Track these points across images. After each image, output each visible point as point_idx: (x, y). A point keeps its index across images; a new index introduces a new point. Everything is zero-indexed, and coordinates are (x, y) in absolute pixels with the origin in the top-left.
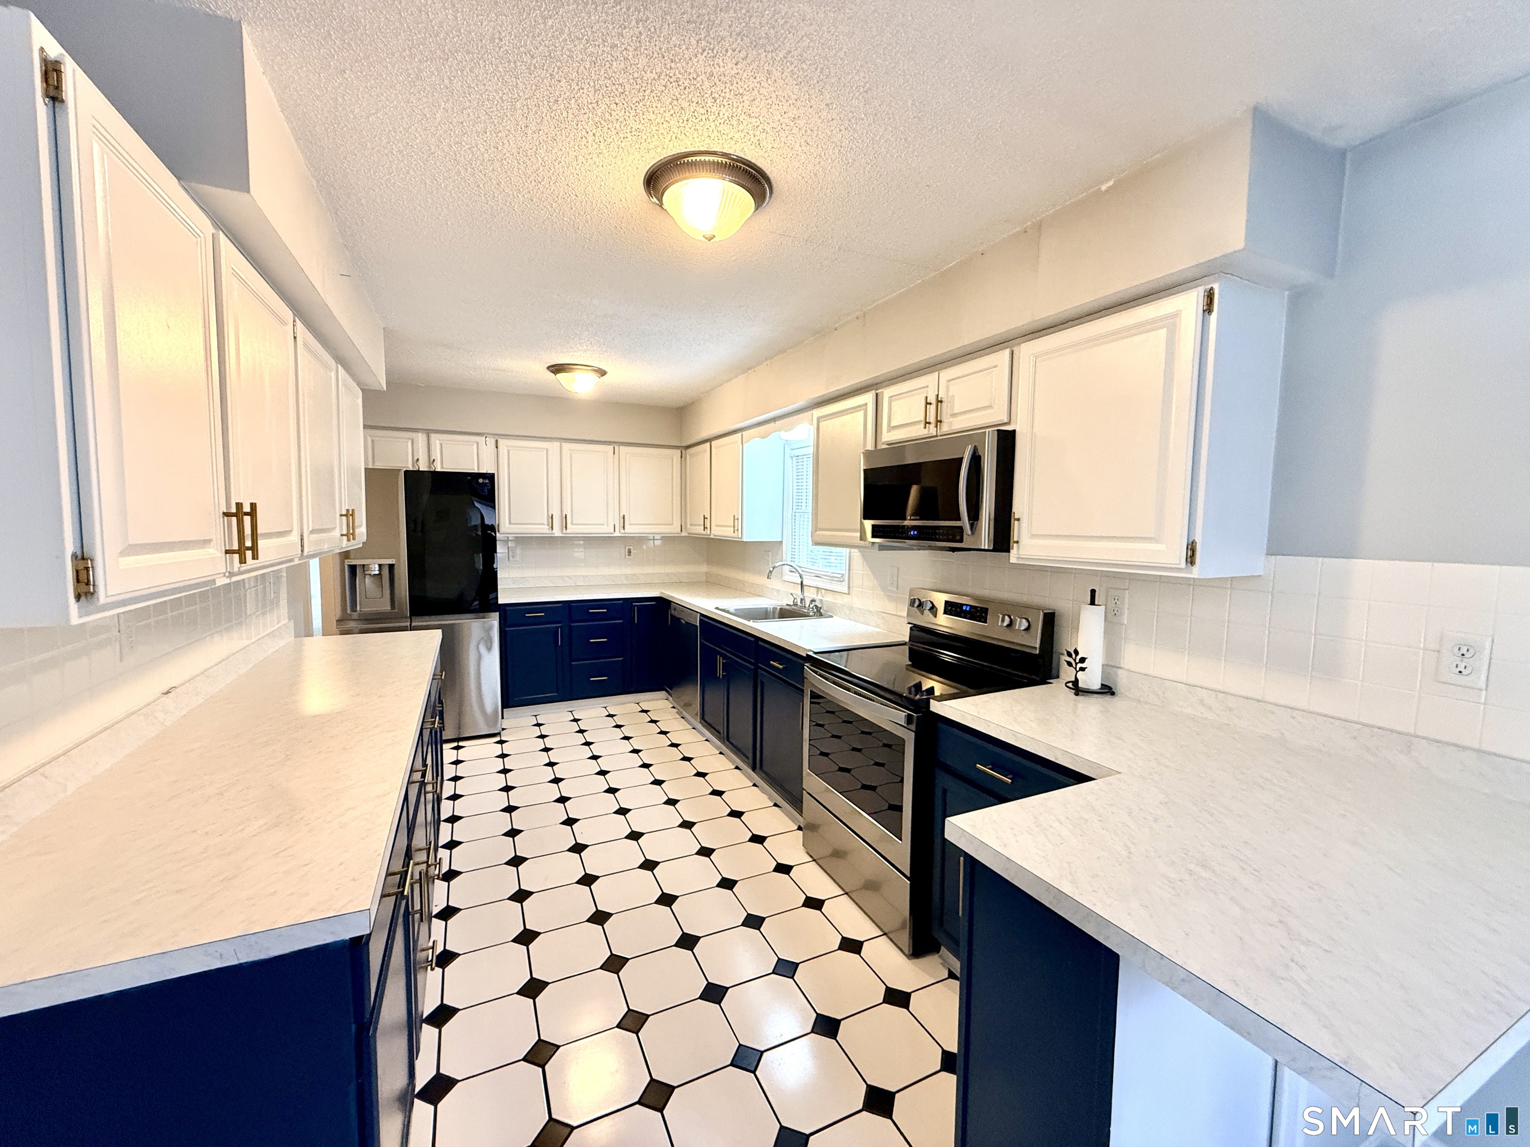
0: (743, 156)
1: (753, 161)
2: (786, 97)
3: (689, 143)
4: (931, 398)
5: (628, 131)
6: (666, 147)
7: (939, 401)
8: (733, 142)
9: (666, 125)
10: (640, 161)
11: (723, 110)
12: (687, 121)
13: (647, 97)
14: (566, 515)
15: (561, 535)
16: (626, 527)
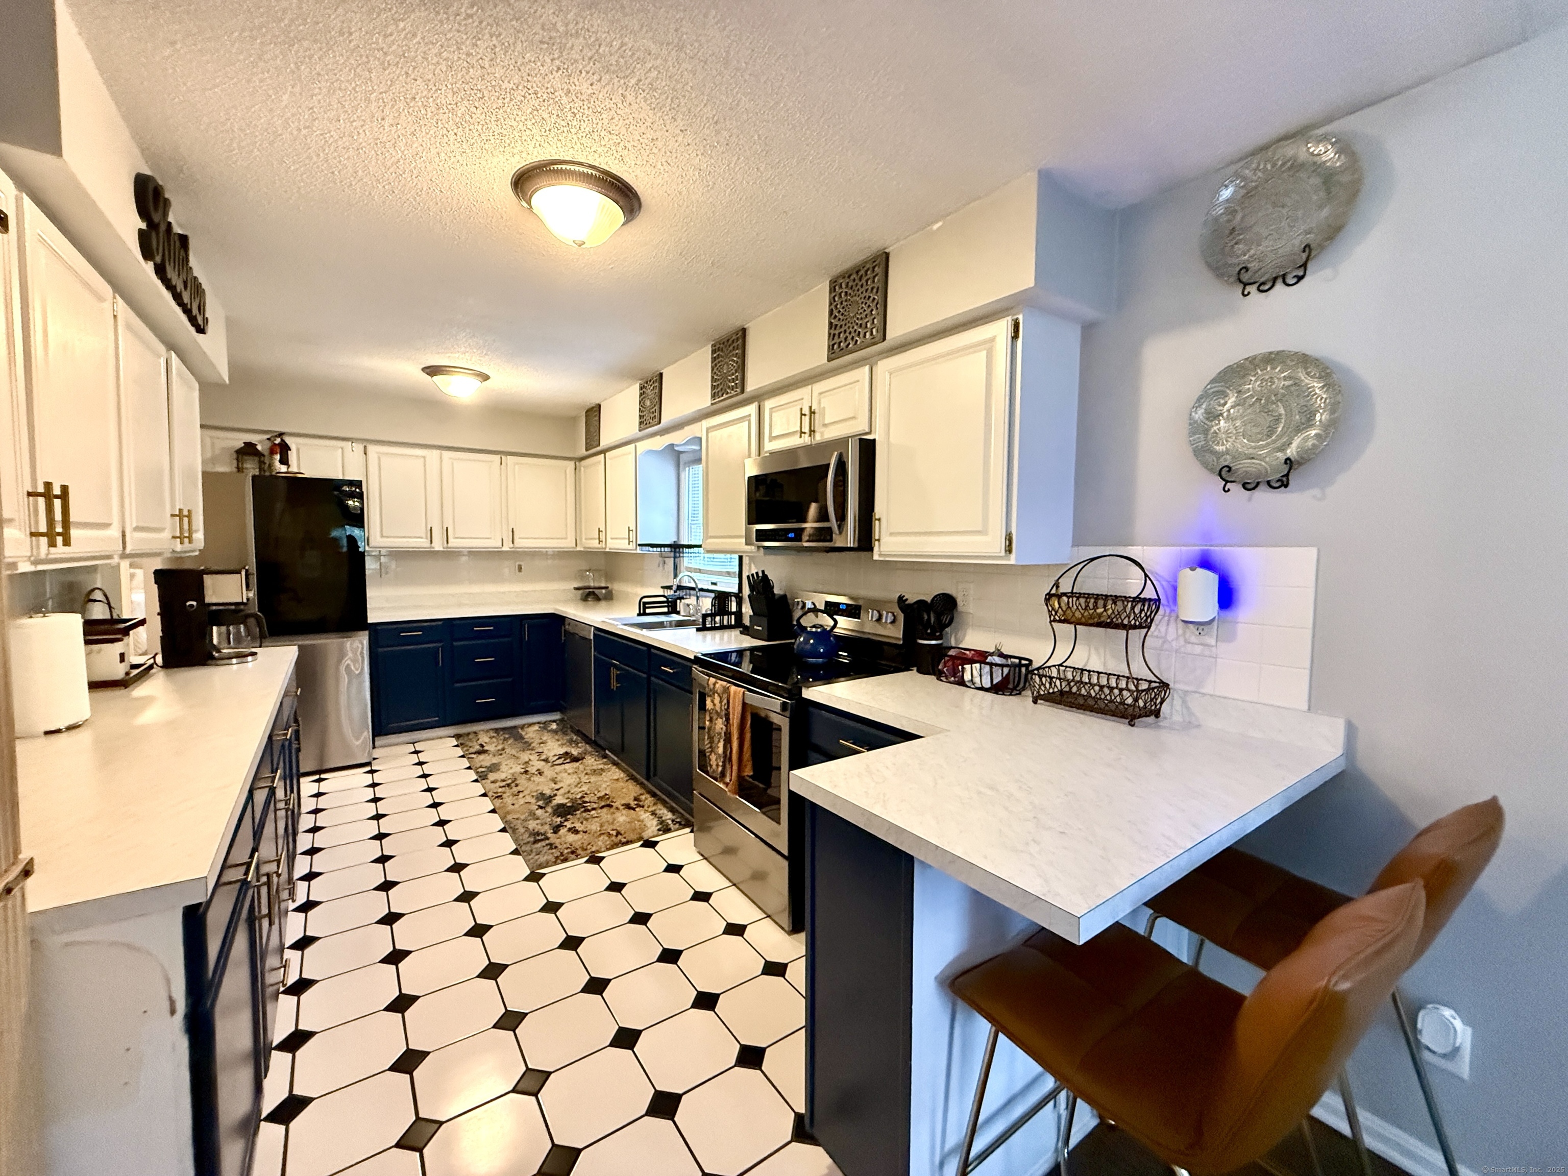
0: (608, 169)
1: (619, 174)
2: (643, 119)
3: (553, 152)
4: (806, 411)
5: (491, 134)
6: (530, 153)
7: (812, 413)
8: (596, 155)
9: (528, 132)
10: (506, 164)
11: (584, 125)
12: (550, 130)
13: (506, 105)
14: (447, 528)
15: (441, 549)
16: (515, 542)
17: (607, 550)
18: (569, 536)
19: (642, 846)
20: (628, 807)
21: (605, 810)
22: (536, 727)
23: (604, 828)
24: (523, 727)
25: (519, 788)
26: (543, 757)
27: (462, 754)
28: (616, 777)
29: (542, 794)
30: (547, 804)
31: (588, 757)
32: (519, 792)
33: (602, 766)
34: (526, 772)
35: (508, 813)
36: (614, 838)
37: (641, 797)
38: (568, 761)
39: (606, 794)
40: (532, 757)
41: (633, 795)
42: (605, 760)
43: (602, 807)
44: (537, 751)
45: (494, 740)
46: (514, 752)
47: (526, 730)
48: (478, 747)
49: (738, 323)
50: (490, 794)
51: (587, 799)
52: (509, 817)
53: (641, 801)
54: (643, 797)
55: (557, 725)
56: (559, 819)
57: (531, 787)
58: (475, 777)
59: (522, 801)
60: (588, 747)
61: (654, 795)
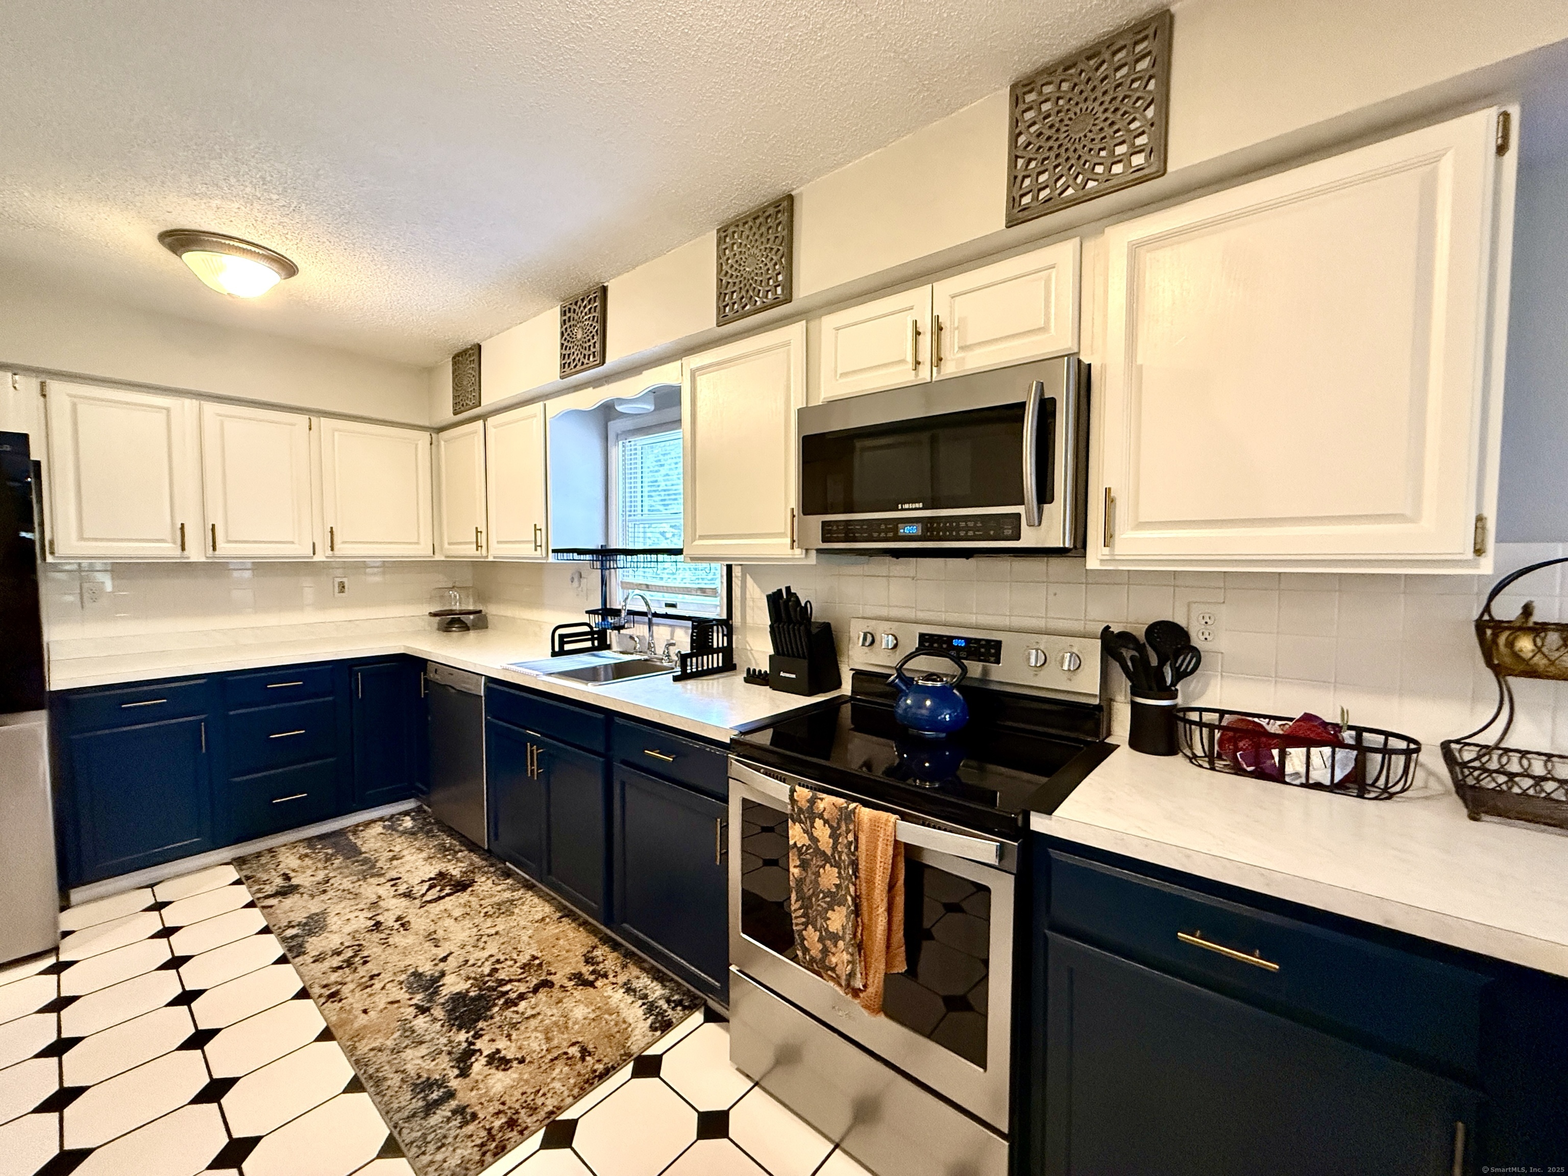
4: (926, 326)
7: (938, 328)
14: (213, 526)
15: (203, 560)
16: (336, 547)
17: (491, 559)
18: (422, 541)
19: (636, 1074)
20: (580, 980)
21: (542, 995)
22: (378, 828)
23: (555, 1042)
24: (355, 829)
25: (373, 968)
26: (402, 888)
27: (249, 899)
28: (539, 916)
29: (417, 975)
30: (431, 998)
31: (480, 879)
32: (372, 977)
33: (507, 895)
34: (378, 924)
35: (358, 1036)
36: (579, 1066)
37: (595, 953)
38: (447, 890)
39: (534, 958)
40: (381, 891)
41: (580, 950)
42: (509, 881)
43: (535, 990)
44: (388, 876)
45: (308, 861)
46: (347, 884)
47: (361, 834)
48: (279, 881)
49: (781, 188)
50: (316, 990)
51: (502, 975)
52: (363, 1048)
53: (598, 964)
54: (598, 953)
55: (413, 819)
56: (462, 1036)
57: (396, 960)
58: (280, 951)
59: (381, 1001)
60: (476, 859)
61: (615, 946)
